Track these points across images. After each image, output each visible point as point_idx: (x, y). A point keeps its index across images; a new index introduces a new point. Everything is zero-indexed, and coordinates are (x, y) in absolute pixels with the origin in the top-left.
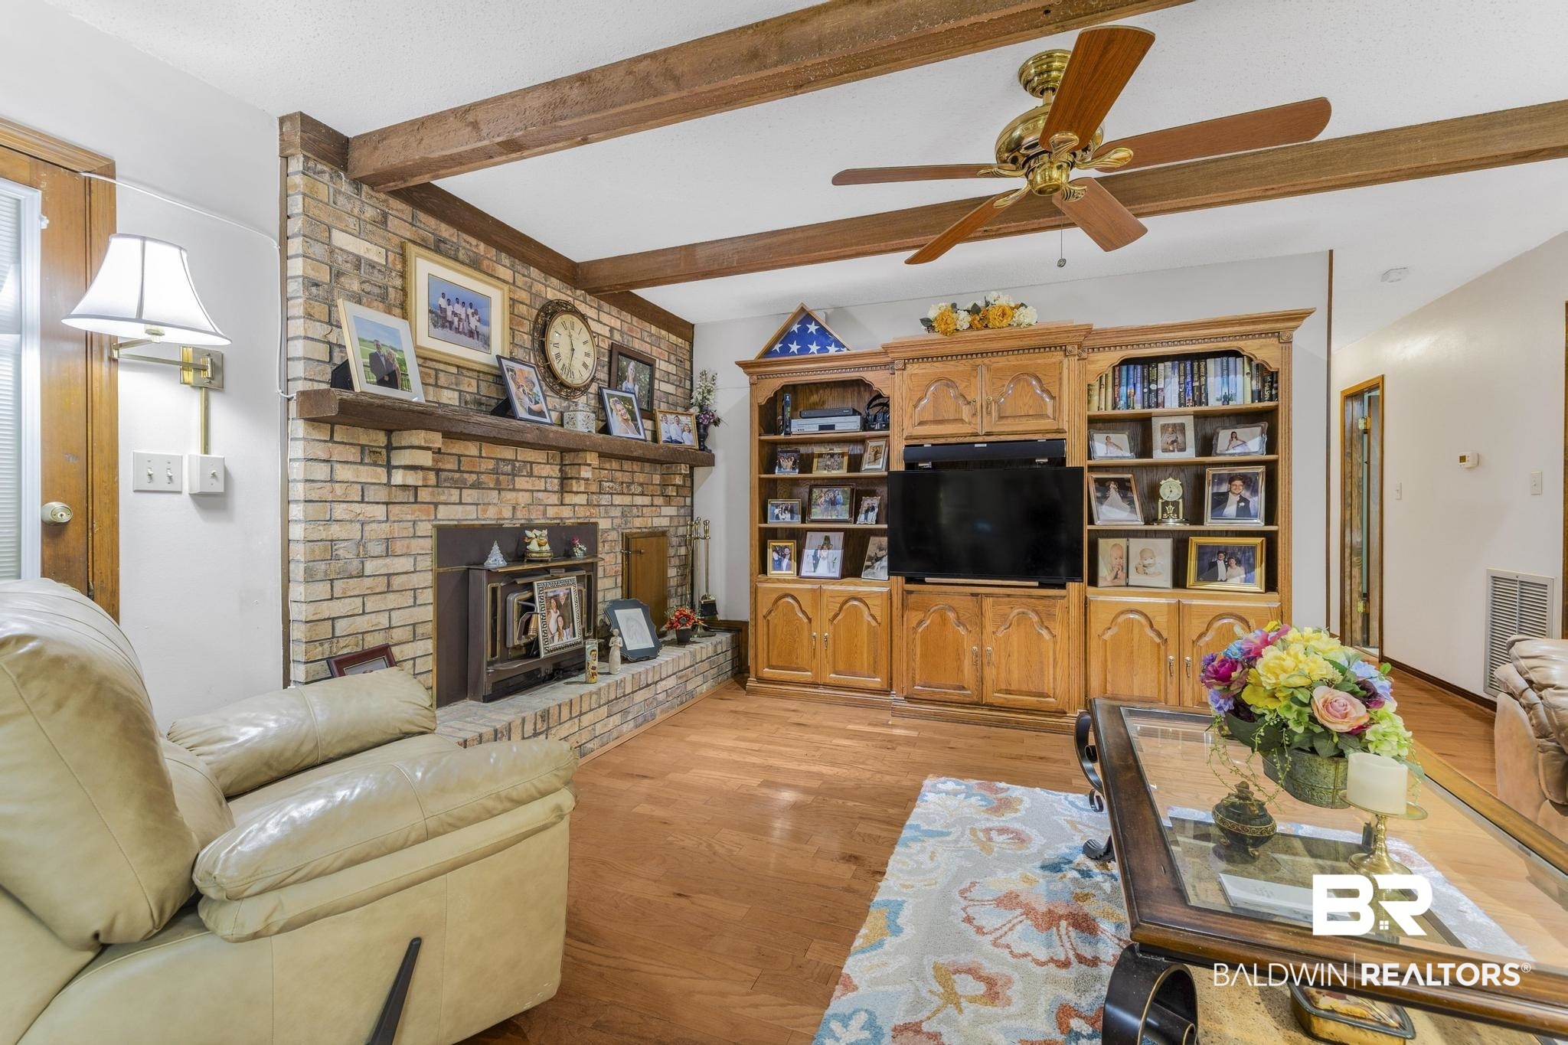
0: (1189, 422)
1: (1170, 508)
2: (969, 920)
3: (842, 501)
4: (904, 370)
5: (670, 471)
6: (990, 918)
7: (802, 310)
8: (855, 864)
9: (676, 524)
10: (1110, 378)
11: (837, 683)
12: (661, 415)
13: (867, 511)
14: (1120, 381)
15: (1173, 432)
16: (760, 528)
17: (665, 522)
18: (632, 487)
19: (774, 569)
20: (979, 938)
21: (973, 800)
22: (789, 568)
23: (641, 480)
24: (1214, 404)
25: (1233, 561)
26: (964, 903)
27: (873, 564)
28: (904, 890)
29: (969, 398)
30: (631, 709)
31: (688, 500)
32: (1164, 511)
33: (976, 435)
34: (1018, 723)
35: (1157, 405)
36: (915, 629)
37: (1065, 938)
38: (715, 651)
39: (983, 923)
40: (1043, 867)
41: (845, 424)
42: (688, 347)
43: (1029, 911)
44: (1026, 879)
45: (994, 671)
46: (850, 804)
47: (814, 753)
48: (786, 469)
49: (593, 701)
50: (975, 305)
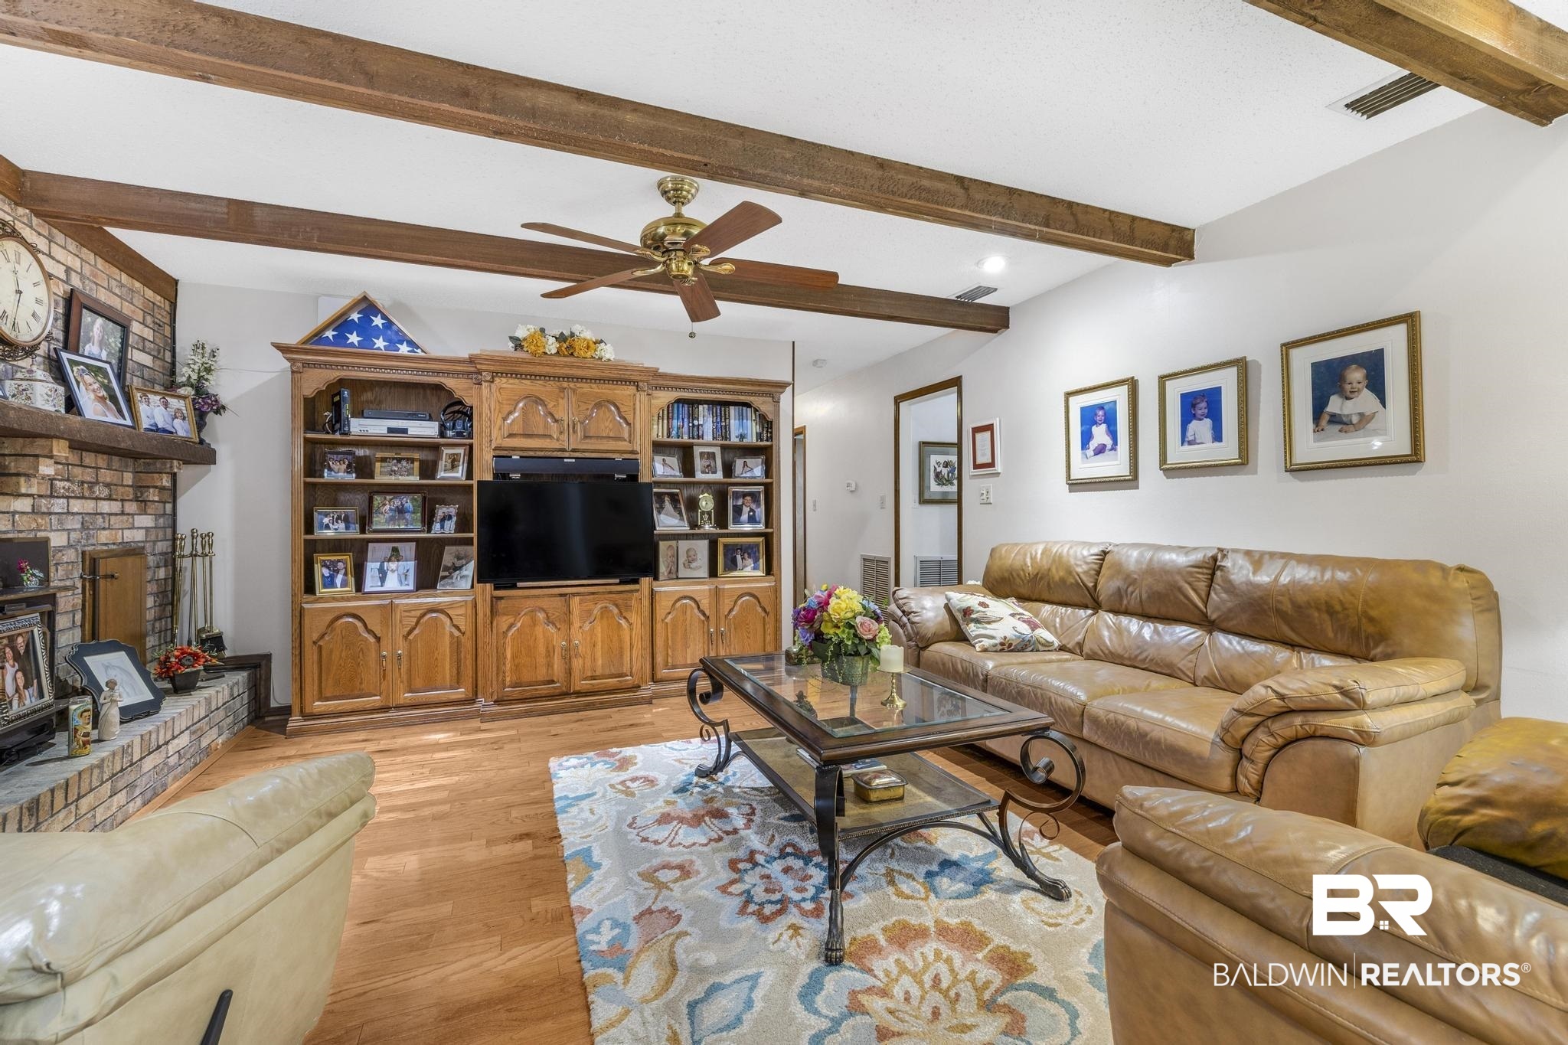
0: (717, 451)
1: (706, 517)
2: (645, 840)
3: (411, 509)
4: (492, 382)
5: (152, 468)
6: (661, 833)
7: (365, 298)
8: (529, 839)
9: (153, 538)
10: (666, 413)
11: (413, 702)
12: (139, 395)
13: (443, 520)
14: (673, 416)
15: (708, 458)
16: (305, 540)
17: (139, 536)
18: (96, 489)
19: (325, 586)
20: (658, 847)
21: (599, 766)
22: (344, 584)
23: (108, 480)
24: (734, 440)
25: (746, 555)
26: (636, 832)
27: (450, 574)
28: (585, 840)
29: (557, 417)
30: (138, 782)
31: (169, 507)
32: (702, 519)
33: (564, 450)
34: (601, 703)
35: (698, 438)
36: (505, 633)
37: (712, 826)
38: (231, 694)
39: (656, 838)
40: (675, 792)
41: (420, 429)
42: (168, 308)
43: (682, 820)
44: (668, 803)
45: (581, 661)
46: (489, 800)
47: (421, 771)
48: (338, 473)
49: (95, 777)
50: (562, 333)
